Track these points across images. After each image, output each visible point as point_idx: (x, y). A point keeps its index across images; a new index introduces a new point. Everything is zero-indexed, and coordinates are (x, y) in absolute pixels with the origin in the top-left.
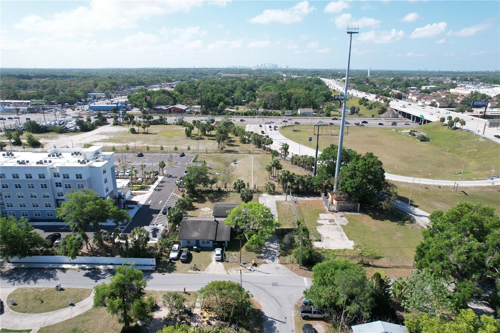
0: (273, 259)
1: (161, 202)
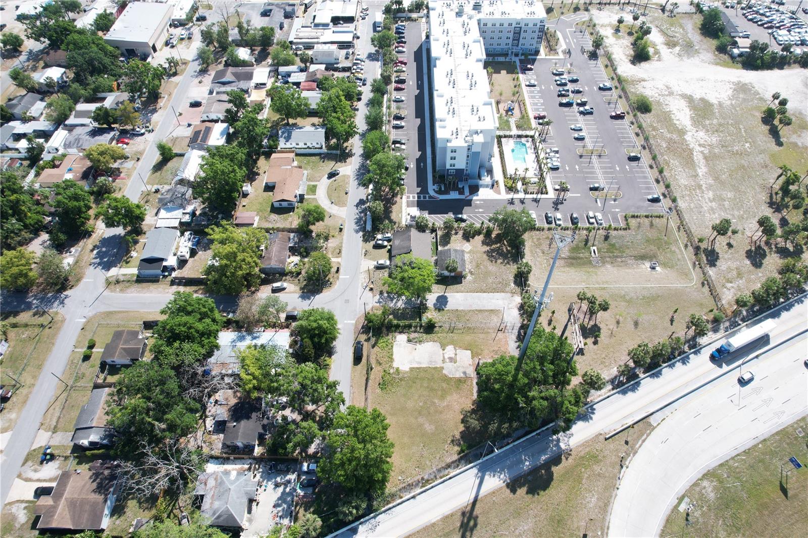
0: (379, 302)
1: (481, 210)
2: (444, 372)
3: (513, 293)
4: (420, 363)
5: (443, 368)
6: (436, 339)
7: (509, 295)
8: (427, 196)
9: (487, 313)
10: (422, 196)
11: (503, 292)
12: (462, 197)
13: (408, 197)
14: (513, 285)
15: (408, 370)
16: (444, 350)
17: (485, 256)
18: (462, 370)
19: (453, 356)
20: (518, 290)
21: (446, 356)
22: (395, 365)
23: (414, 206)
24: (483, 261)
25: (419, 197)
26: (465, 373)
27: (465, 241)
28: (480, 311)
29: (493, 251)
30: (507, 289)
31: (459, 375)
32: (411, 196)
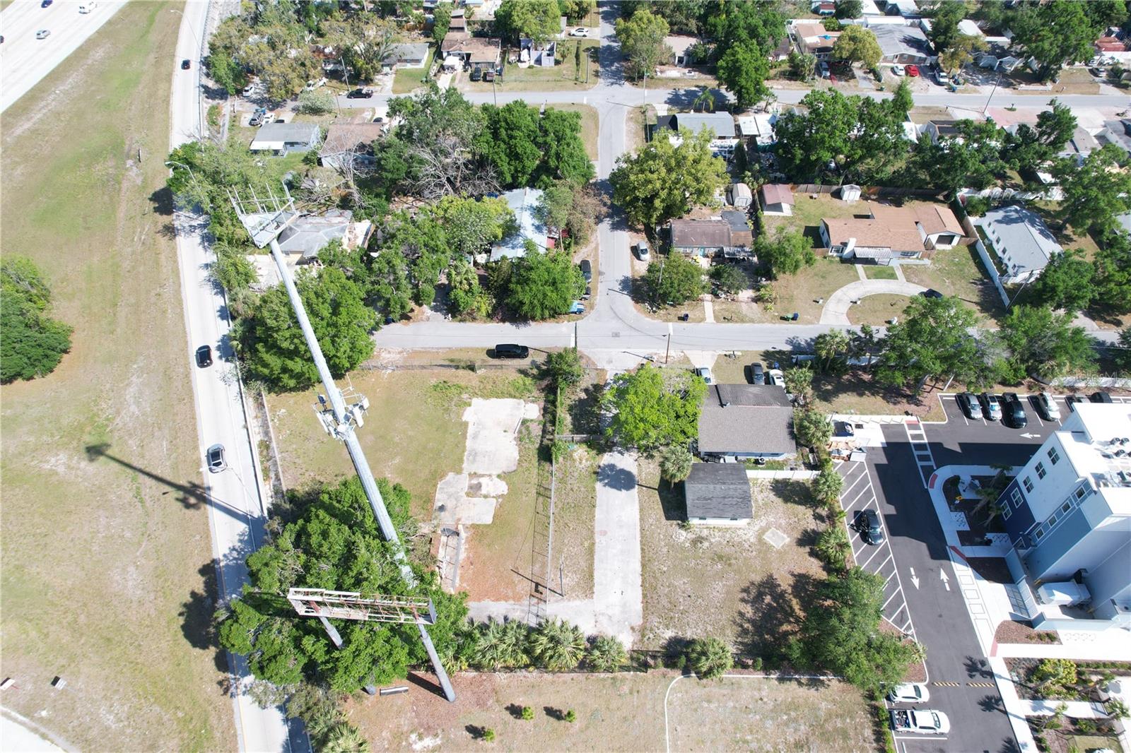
0: (615, 379)
1: (916, 582)
2: (451, 475)
3: (642, 631)
4: (475, 437)
5: (459, 471)
6: (525, 465)
7: (638, 622)
8: (932, 463)
9: (583, 564)
10: (929, 452)
11: (645, 609)
12: (952, 539)
13: (913, 426)
14: (669, 634)
15: (464, 419)
16: (499, 476)
17: (757, 578)
18: (449, 505)
19: (484, 491)
20: (656, 645)
21: (483, 481)
22: (476, 401)
23: (886, 436)
24: (738, 571)
25: (920, 447)
26: (442, 508)
27: (798, 535)
28: (591, 552)
29: (779, 596)
30: (655, 620)
31: (440, 499)
32: (922, 432)
